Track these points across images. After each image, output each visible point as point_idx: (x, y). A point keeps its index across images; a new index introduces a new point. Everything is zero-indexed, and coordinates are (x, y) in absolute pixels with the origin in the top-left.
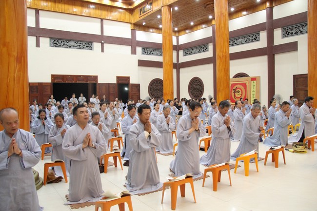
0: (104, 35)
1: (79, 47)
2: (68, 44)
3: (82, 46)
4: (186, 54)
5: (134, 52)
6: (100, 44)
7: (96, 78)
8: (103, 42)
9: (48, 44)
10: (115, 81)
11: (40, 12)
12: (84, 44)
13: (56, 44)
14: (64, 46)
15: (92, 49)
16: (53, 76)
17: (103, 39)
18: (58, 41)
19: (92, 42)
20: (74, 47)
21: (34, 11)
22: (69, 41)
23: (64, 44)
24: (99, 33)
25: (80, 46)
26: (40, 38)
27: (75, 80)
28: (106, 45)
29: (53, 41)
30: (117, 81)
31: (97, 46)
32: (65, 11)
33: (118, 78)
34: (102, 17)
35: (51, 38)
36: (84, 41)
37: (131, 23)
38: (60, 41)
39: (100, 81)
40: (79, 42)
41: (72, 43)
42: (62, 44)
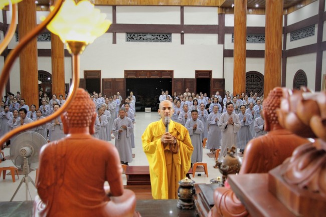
0: (185, 24)
1: (157, 40)
2: (144, 37)
3: (159, 38)
4: (293, 38)
5: (221, 41)
6: (180, 34)
7: (171, 72)
8: (182, 32)
9: (125, 40)
10: (193, 76)
11: (117, 7)
12: (161, 36)
13: (133, 38)
14: (141, 40)
15: (170, 41)
16: (127, 72)
17: (183, 29)
18: (134, 35)
19: (170, 34)
20: (151, 40)
21: (111, 8)
22: (145, 34)
23: (140, 38)
24: (179, 23)
25: (157, 38)
26: (117, 34)
27: (148, 75)
28: (186, 35)
29: (129, 35)
30: (196, 75)
31: (176, 37)
32: (141, 3)
33: (197, 72)
34: (182, 5)
35: (127, 33)
36: (162, 33)
37: (218, 7)
38: (136, 35)
39: (176, 76)
40: (156, 35)
41: (149, 36)
42: (139, 38)
